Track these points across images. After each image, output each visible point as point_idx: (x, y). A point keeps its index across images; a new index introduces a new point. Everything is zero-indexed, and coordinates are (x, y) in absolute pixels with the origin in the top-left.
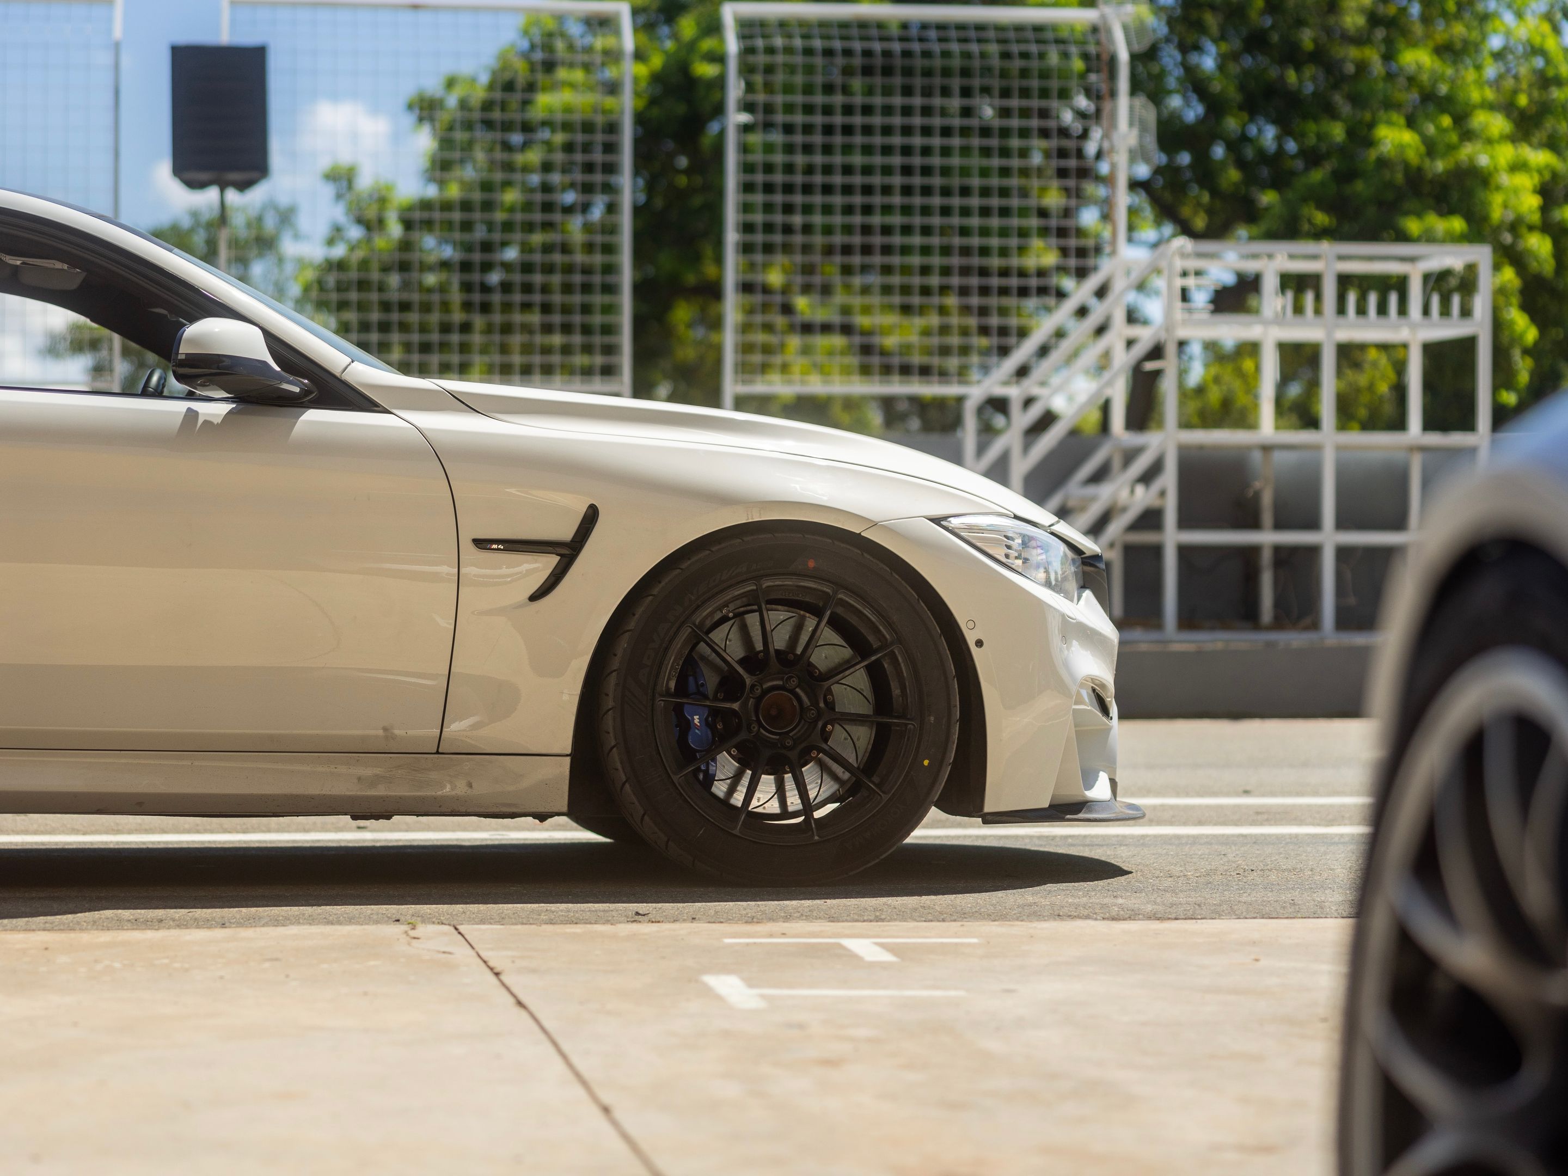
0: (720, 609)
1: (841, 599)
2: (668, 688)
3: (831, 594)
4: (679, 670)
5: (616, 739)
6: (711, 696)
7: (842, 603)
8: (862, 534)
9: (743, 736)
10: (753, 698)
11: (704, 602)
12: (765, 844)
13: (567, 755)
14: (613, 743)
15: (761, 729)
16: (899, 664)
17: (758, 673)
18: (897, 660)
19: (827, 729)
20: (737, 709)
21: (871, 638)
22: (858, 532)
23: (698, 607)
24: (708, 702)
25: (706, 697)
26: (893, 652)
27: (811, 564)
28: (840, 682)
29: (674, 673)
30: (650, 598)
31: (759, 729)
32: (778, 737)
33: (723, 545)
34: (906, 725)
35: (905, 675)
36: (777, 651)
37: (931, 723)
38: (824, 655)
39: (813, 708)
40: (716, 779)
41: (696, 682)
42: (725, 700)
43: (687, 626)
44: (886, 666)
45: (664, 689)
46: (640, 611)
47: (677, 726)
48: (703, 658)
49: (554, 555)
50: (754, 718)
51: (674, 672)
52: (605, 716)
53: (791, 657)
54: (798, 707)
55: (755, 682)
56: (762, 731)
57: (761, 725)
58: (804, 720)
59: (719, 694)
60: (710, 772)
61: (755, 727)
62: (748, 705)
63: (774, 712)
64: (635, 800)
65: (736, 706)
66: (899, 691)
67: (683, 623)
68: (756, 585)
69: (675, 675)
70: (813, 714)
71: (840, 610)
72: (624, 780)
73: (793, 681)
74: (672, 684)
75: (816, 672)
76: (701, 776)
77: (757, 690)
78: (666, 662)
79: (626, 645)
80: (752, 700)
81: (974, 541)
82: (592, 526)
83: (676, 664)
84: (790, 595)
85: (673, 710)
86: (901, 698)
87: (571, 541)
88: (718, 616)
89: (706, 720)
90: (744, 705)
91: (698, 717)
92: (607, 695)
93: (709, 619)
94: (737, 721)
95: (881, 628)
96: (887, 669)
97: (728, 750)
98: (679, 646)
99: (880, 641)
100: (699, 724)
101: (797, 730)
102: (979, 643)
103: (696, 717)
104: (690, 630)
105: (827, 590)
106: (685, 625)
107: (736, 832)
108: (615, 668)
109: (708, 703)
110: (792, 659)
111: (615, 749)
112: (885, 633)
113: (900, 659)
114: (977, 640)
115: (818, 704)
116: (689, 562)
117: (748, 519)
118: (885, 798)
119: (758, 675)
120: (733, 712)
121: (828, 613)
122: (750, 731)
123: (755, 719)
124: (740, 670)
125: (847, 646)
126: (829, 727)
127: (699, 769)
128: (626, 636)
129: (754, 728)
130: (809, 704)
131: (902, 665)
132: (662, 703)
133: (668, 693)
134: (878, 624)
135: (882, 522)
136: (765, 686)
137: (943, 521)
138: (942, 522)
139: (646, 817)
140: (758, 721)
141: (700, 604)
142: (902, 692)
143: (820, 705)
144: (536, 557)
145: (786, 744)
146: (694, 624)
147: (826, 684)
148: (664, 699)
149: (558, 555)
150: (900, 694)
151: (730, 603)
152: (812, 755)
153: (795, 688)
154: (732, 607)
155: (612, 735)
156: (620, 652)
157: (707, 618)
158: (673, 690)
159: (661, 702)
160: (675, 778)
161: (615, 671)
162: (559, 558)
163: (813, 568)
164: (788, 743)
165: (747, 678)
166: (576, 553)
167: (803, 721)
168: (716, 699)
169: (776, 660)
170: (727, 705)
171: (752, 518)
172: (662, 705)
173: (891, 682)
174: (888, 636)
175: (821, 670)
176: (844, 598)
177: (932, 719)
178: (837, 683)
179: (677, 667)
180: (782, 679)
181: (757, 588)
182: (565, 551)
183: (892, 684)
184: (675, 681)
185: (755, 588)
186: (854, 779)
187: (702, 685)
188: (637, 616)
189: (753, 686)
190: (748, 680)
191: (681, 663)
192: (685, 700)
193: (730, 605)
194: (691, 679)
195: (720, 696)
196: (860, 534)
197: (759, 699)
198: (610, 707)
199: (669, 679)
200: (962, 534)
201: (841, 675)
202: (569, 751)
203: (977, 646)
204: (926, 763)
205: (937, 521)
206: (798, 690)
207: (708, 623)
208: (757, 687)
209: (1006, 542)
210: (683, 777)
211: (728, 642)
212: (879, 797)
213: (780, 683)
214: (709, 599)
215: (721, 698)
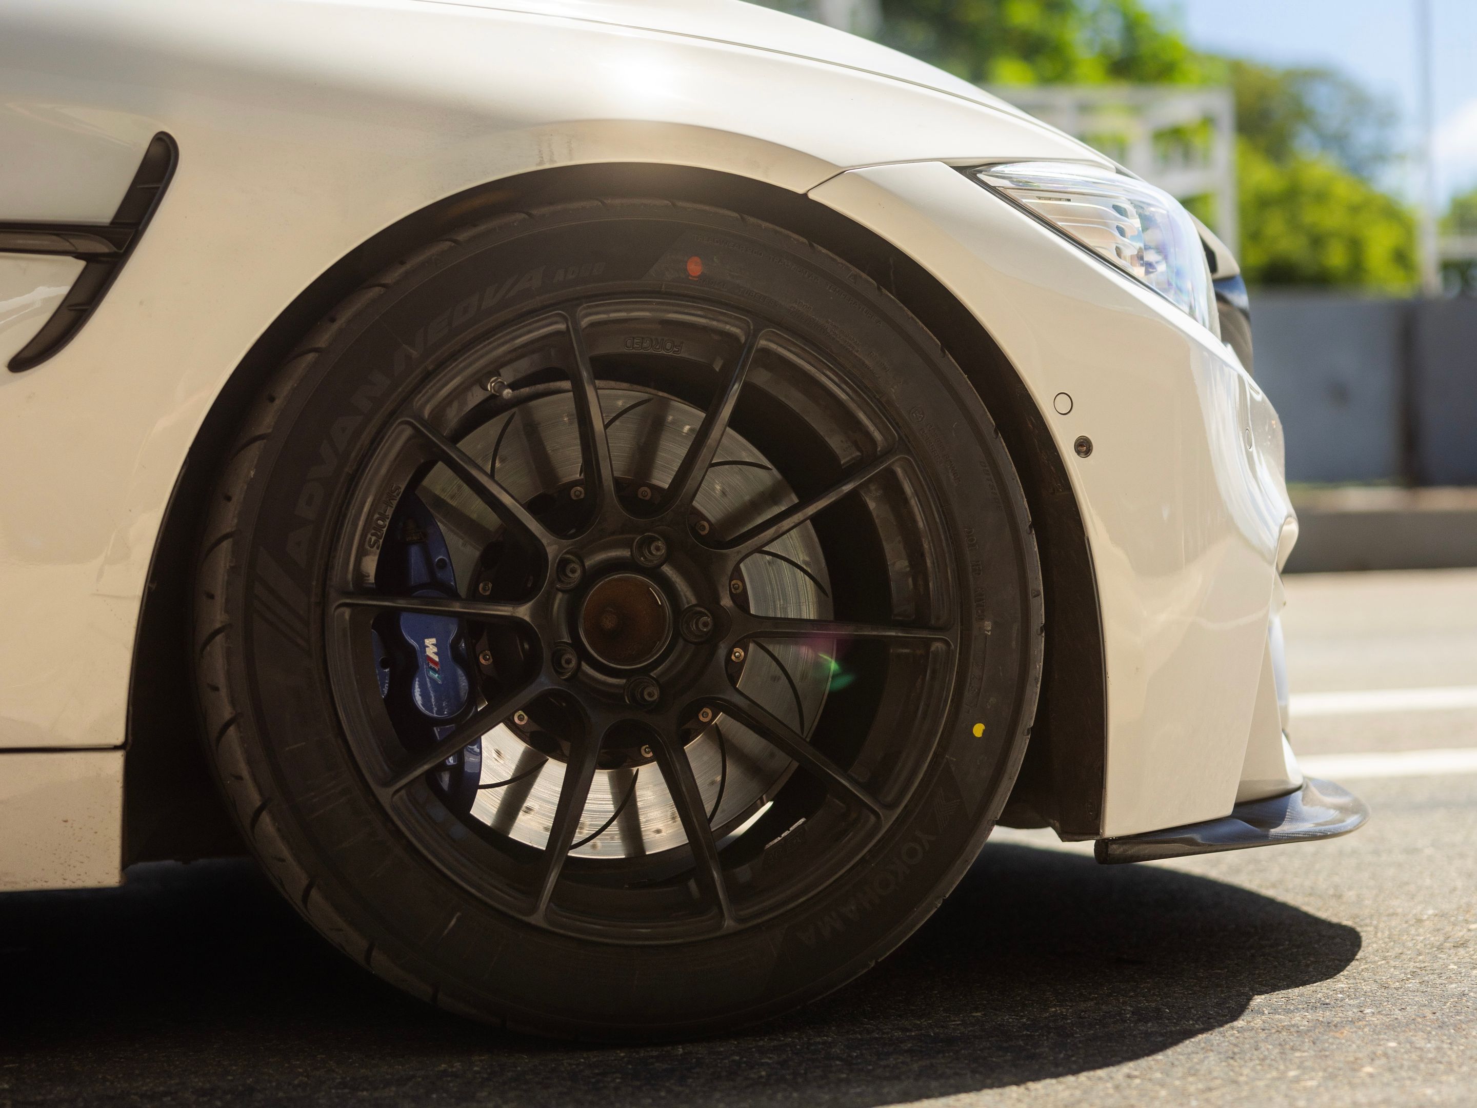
0: (480, 380)
1: (765, 351)
2: (359, 575)
3: (743, 339)
4: (385, 529)
5: (233, 702)
6: (463, 591)
7: (768, 360)
8: (812, 196)
9: (544, 683)
10: (563, 591)
11: (441, 365)
12: (607, 945)
13: (116, 748)
14: (227, 713)
15: (583, 664)
16: (906, 501)
17: (573, 531)
18: (902, 492)
19: (733, 657)
20: (527, 618)
21: (836, 442)
22: (801, 191)
23: (427, 376)
24: (458, 604)
25: (453, 595)
26: (890, 472)
27: (695, 267)
28: (766, 549)
29: (374, 538)
30: (311, 357)
31: (579, 666)
32: (622, 681)
33: (482, 228)
34: (927, 643)
35: (921, 524)
36: (617, 481)
37: (986, 636)
38: (718, 487)
39: (703, 610)
40: (481, 783)
41: (427, 557)
42: (496, 598)
43: (402, 423)
44: (872, 505)
45: (350, 576)
46: (285, 389)
47: (384, 664)
48: (439, 503)
49: (70, 259)
50: (567, 639)
51: (373, 535)
52: (208, 648)
53: (644, 493)
54: (668, 611)
55: (567, 553)
56: (586, 667)
57: (583, 655)
58: (685, 640)
59: (481, 585)
60: (468, 769)
61: (571, 660)
62: (552, 611)
63: (609, 623)
64: (286, 853)
65: (523, 612)
66: (906, 563)
67: (392, 415)
68: (565, 319)
69: (375, 542)
70: (705, 624)
71: (762, 378)
72: (258, 804)
73: (658, 549)
74: (370, 565)
75: (704, 526)
76: (446, 778)
77: (573, 571)
78: (352, 511)
79: (252, 473)
80: (560, 595)
81: (1050, 217)
82: (161, 186)
83: (376, 516)
84: (645, 345)
85: (374, 627)
86: (910, 580)
87: (113, 223)
88: (476, 397)
89: (454, 646)
90: (543, 610)
91: (434, 641)
92: (211, 597)
93: (455, 404)
94: (526, 646)
95: (862, 416)
96: (874, 514)
97: (509, 720)
98: (383, 471)
99: (858, 449)
100: (436, 658)
101: (667, 663)
102: (1084, 447)
103: (430, 642)
104: (408, 432)
105: (734, 330)
106: (397, 418)
107: (537, 919)
108: (228, 530)
109: (457, 607)
110: (648, 498)
111: (232, 730)
112: (871, 428)
113: (908, 489)
114: (1077, 440)
115: (717, 600)
116: (401, 270)
117: (541, 163)
118: (889, 820)
119: (572, 537)
120: (519, 622)
121: (737, 387)
122: (558, 666)
123: (570, 641)
124: (533, 525)
125: (769, 465)
126: (739, 652)
127: (442, 766)
128: (254, 452)
129: (568, 662)
130: (694, 601)
131: (914, 502)
132: (347, 612)
133: (360, 586)
134: (852, 406)
135: (854, 167)
136: (588, 563)
137: (980, 172)
138: (978, 175)
139: (314, 893)
140: (577, 645)
141: (430, 368)
142: (911, 565)
143: (723, 603)
144: (23, 264)
145: (646, 697)
146: (420, 419)
147: (733, 554)
148: (348, 601)
149: (79, 256)
150: (908, 569)
151: (503, 365)
152: (701, 718)
153: (662, 564)
154: (508, 375)
155: (223, 692)
156: (238, 491)
157: (450, 403)
158: (372, 579)
159: (342, 609)
160: (385, 795)
161: (226, 537)
162: (81, 264)
163: (699, 277)
164: (650, 695)
165: (549, 544)
166: (122, 251)
167: (681, 642)
168: (474, 596)
169: (616, 501)
170: (505, 610)
171: (552, 161)
172: (347, 617)
173: (884, 543)
174: (877, 436)
175: (712, 520)
176: (773, 346)
177: (988, 625)
178: (760, 550)
179: (380, 522)
180: (628, 544)
181: (568, 327)
182: (100, 247)
183: (887, 547)
184: (376, 558)
185: (562, 327)
186: (795, 765)
187: (443, 564)
188: (278, 402)
189: (563, 564)
190: (553, 547)
191: (390, 512)
192: (401, 603)
193: (502, 371)
194: (415, 553)
195: (484, 589)
196: (805, 195)
197: (577, 594)
198: (218, 625)
199: (362, 553)
200: (1024, 201)
201: (771, 532)
202: (118, 736)
203: (1078, 452)
204: (978, 730)
205: (970, 171)
206: (667, 569)
207: (453, 416)
208: (573, 565)
209: (1117, 219)
210: (403, 792)
211: (498, 465)
212: (873, 819)
213: (625, 553)
214: (454, 356)
215: (488, 593)
